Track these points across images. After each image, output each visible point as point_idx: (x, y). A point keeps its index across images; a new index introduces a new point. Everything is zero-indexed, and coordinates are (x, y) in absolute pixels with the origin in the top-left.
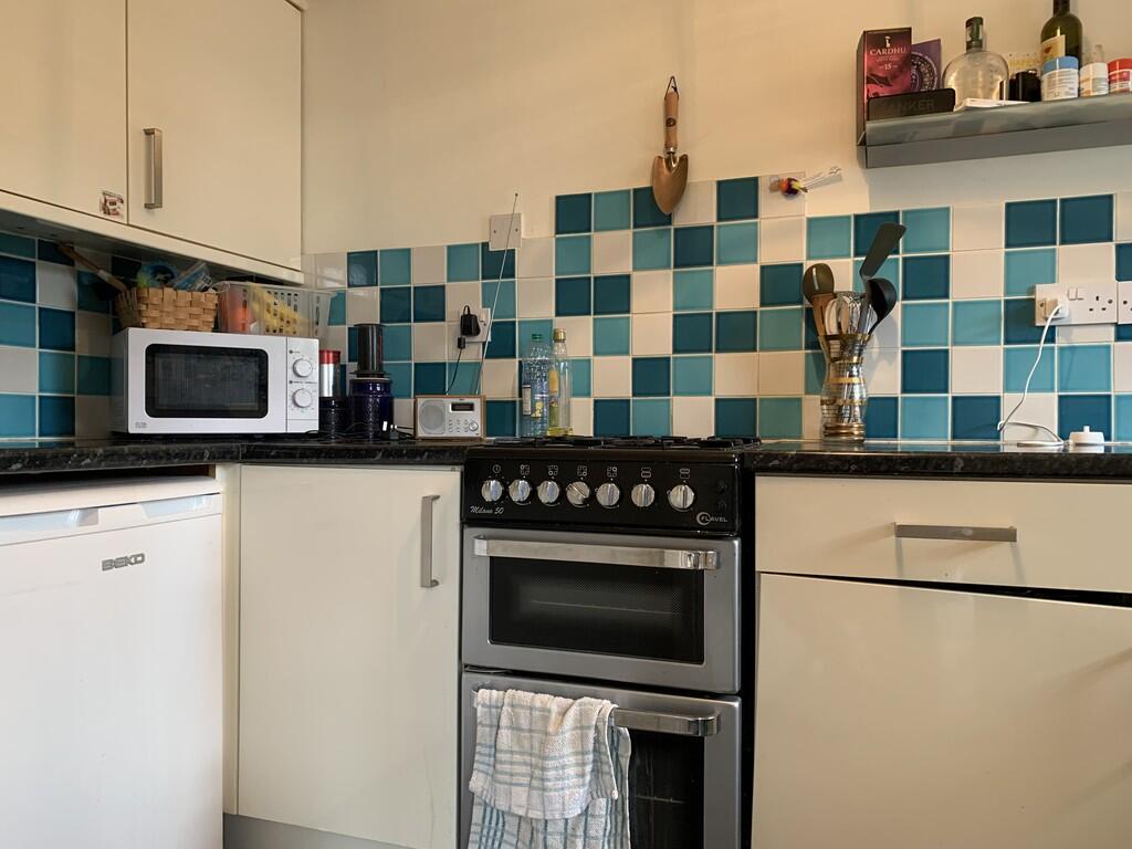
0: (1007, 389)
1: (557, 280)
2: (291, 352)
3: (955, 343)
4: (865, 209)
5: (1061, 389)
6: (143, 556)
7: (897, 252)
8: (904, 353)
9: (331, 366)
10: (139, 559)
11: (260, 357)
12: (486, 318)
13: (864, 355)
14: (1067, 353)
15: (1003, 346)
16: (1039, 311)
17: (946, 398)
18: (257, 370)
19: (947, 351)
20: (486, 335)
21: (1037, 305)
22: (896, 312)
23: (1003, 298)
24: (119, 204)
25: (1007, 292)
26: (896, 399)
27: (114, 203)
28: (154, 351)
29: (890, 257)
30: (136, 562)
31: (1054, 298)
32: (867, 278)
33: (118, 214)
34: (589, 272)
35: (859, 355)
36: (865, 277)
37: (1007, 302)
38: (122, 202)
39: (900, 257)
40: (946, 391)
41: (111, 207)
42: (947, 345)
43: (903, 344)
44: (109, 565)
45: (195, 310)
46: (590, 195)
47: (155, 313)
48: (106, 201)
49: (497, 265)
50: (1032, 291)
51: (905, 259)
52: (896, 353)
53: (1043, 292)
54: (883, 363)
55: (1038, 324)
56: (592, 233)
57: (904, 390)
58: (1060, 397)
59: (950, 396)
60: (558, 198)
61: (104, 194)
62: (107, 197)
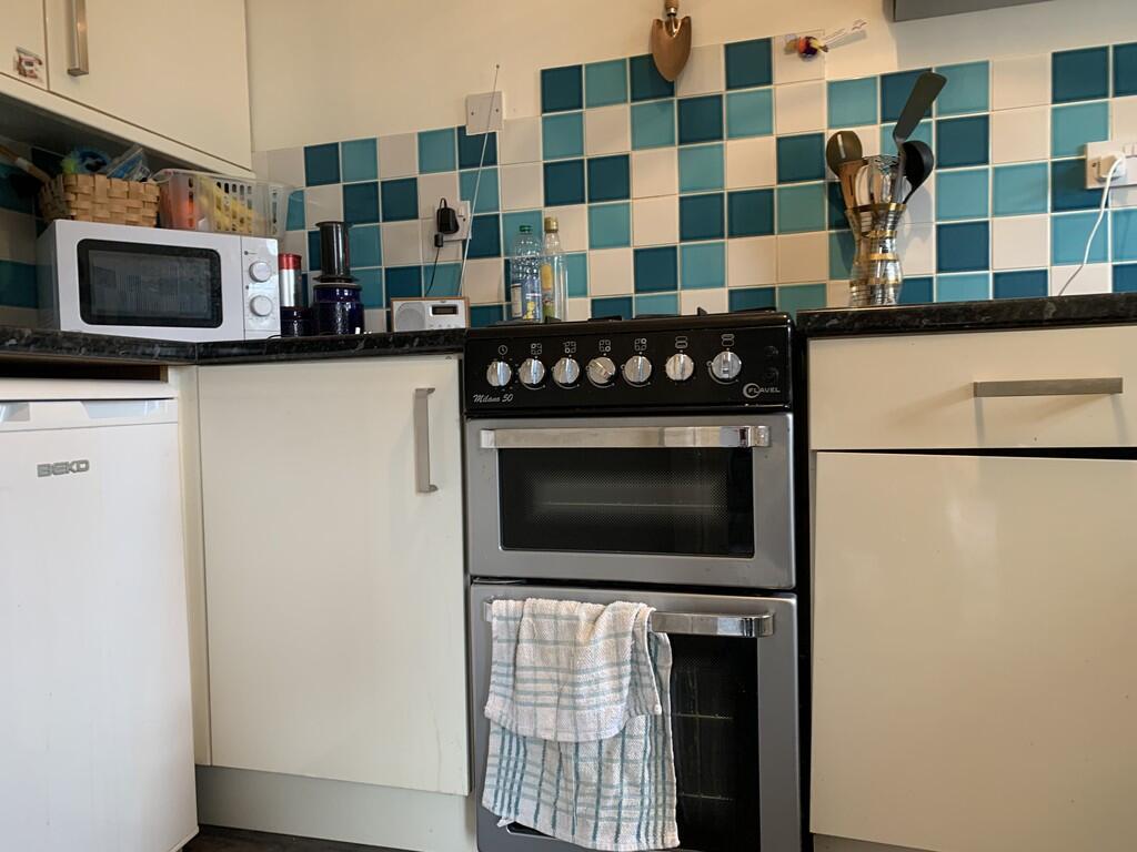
0: (1055, 261)
1: (546, 166)
2: (246, 253)
3: (996, 214)
4: (892, 67)
5: (1115, 258)
6: (86, 462)
7: (930, 116)
8: (939, 228)
9: (292, 271)
10: (83, 466)
11: (212, 257)
12: (465, 212)
13: (898, 229)
14: (1123, 218)
15: (1049, 214)
16: (1091, 173)
17: (987, 276)
18: (209, 273)
19: (987, 223)
20: (465, 231)
21: (1089, 166)
22: (930, 182)
23: (1049, 161)
24: (36, 65)
25: (1054, 154)
26: (930, 280)
27: (30, 64)
28: (86, 247)
29: (922, 121)
30: (79, 470)
31: (1110, 154)
32: (902, 141)
33: (35, 77)
34: (582, 154)
35: (893, 228)
36: (898, 139)
37: (1054, 164)
38: (40, 63)
39: (933, 120)
40: (987, 268)
41: (28, 68)
42: (986, 216)
43: (938, 219)
44: (45, 470)
45: (134, 203)
46: (580, 67)
47: (85, 205)
48: (21, 59)
49: (476, 151)
50: (1082, 150)
51: (938, 122)
52: (929, 230)
53: (1095, 151)
54: (916, 240)
55: (1090, 186)
56: (584, 110)
57: (940, 269)
58: (1115, 267)
59: (990, 273)
60: (544, 72)
61: (18, 51)
62: (23, 56)
